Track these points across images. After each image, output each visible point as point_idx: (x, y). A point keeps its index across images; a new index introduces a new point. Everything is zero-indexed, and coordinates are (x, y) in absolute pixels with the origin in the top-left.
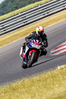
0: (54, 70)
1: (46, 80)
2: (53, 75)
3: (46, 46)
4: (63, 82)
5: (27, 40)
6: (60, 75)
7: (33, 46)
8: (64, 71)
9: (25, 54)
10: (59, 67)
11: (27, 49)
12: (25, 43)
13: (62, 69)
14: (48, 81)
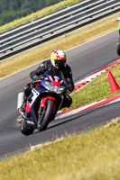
0: (24, 152)
1: (9, 171)
2: (22, 162)
3: (72, 89)
4: (40, 174)
5: (35, 77)
6: (35, 162)
7: (49, 87)
8: (42, 154)
9: (31, 105)
10: (33, 148)
11: (35, 95)
12: (29, 85)
13: (38, 151)
14: (14, 173)
